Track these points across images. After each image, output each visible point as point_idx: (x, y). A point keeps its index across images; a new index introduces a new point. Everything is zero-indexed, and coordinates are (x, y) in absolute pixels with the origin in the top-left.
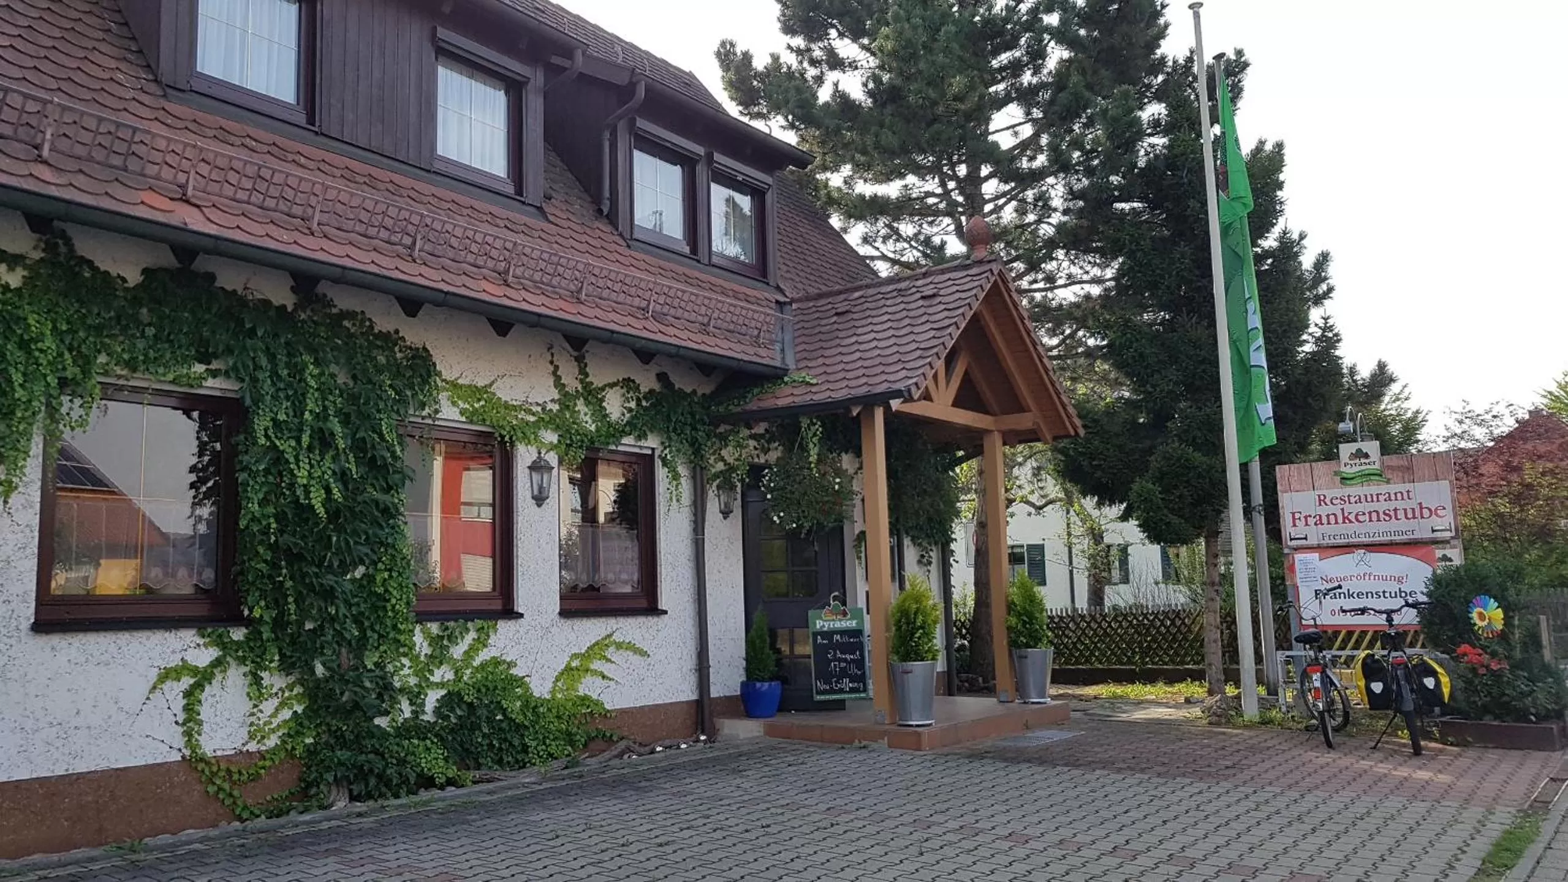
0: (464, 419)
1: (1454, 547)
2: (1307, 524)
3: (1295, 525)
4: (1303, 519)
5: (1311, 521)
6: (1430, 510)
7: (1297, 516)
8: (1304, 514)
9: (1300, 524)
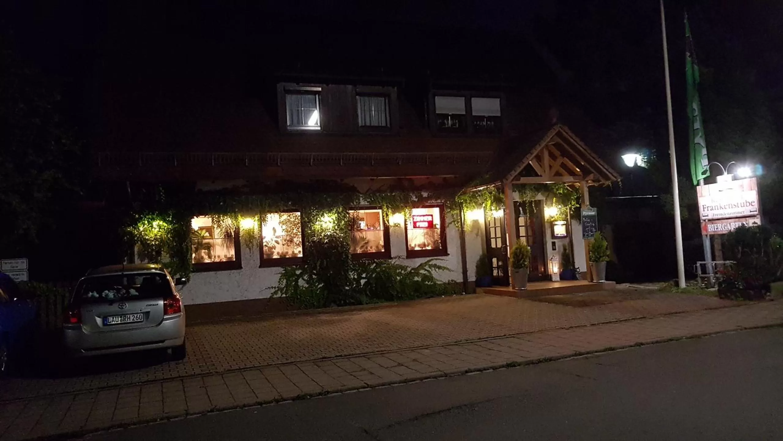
0: (368, 204)
1: (757, 218)
2: (708, 210)
3: (704, 211)
4: (707, 208)
5: (709, 209)
6: (749, 203)
7: (705, 207)
8: (706, 206)
9: (706, 210)
